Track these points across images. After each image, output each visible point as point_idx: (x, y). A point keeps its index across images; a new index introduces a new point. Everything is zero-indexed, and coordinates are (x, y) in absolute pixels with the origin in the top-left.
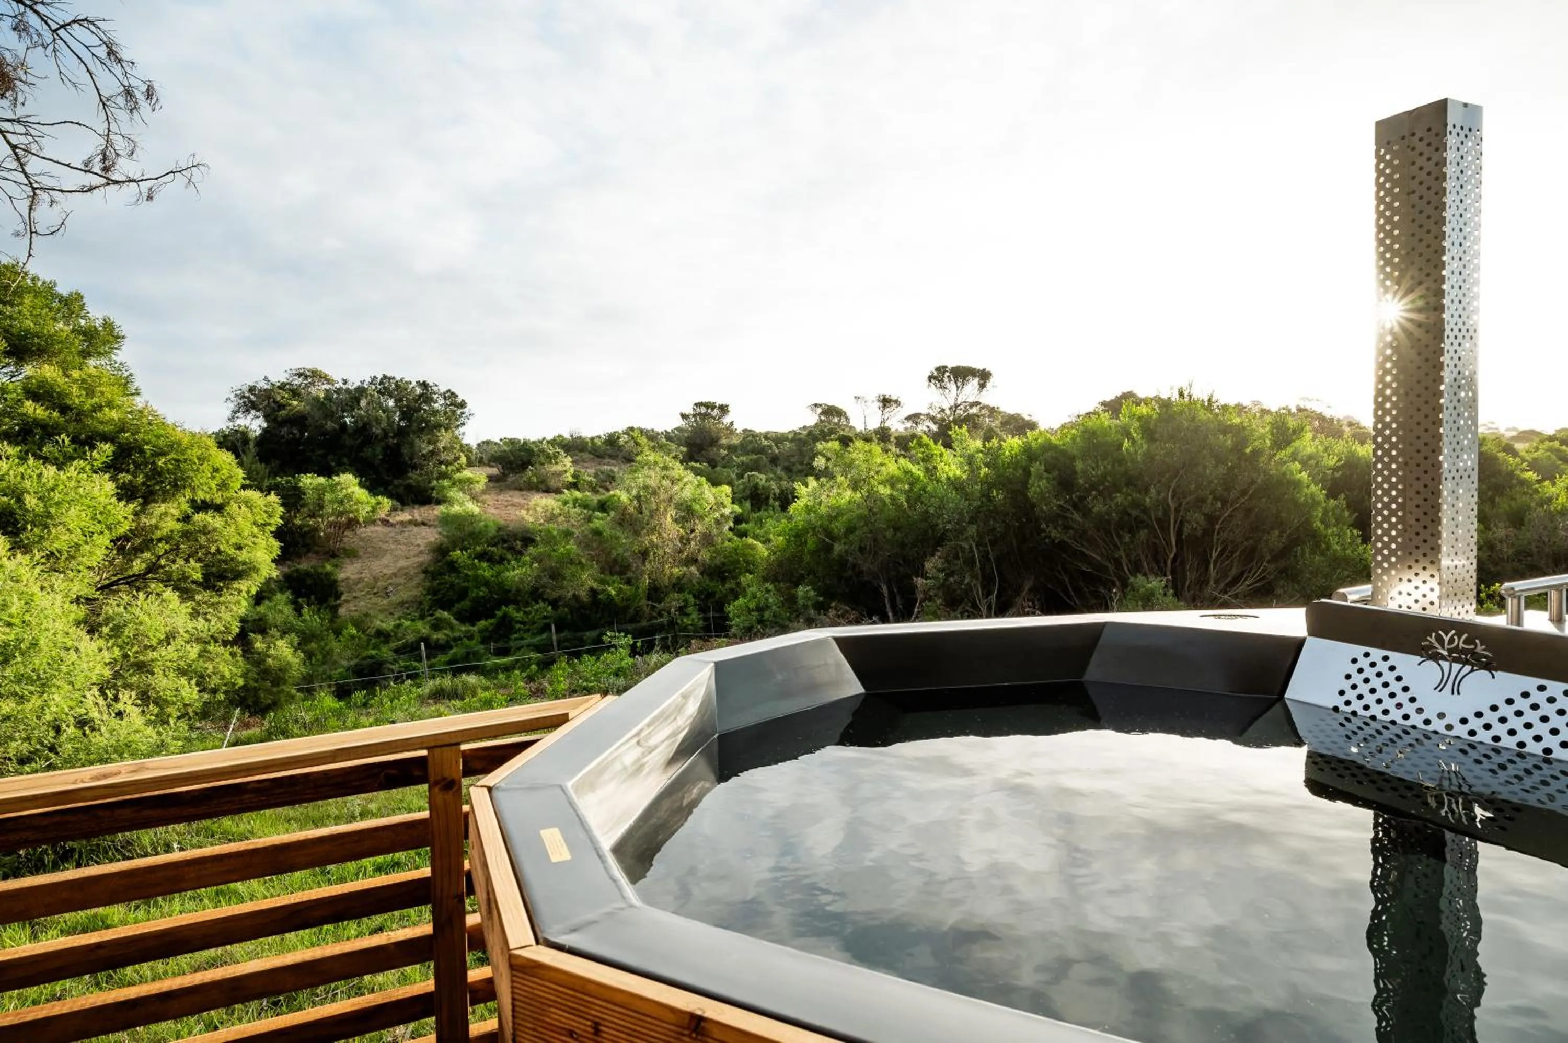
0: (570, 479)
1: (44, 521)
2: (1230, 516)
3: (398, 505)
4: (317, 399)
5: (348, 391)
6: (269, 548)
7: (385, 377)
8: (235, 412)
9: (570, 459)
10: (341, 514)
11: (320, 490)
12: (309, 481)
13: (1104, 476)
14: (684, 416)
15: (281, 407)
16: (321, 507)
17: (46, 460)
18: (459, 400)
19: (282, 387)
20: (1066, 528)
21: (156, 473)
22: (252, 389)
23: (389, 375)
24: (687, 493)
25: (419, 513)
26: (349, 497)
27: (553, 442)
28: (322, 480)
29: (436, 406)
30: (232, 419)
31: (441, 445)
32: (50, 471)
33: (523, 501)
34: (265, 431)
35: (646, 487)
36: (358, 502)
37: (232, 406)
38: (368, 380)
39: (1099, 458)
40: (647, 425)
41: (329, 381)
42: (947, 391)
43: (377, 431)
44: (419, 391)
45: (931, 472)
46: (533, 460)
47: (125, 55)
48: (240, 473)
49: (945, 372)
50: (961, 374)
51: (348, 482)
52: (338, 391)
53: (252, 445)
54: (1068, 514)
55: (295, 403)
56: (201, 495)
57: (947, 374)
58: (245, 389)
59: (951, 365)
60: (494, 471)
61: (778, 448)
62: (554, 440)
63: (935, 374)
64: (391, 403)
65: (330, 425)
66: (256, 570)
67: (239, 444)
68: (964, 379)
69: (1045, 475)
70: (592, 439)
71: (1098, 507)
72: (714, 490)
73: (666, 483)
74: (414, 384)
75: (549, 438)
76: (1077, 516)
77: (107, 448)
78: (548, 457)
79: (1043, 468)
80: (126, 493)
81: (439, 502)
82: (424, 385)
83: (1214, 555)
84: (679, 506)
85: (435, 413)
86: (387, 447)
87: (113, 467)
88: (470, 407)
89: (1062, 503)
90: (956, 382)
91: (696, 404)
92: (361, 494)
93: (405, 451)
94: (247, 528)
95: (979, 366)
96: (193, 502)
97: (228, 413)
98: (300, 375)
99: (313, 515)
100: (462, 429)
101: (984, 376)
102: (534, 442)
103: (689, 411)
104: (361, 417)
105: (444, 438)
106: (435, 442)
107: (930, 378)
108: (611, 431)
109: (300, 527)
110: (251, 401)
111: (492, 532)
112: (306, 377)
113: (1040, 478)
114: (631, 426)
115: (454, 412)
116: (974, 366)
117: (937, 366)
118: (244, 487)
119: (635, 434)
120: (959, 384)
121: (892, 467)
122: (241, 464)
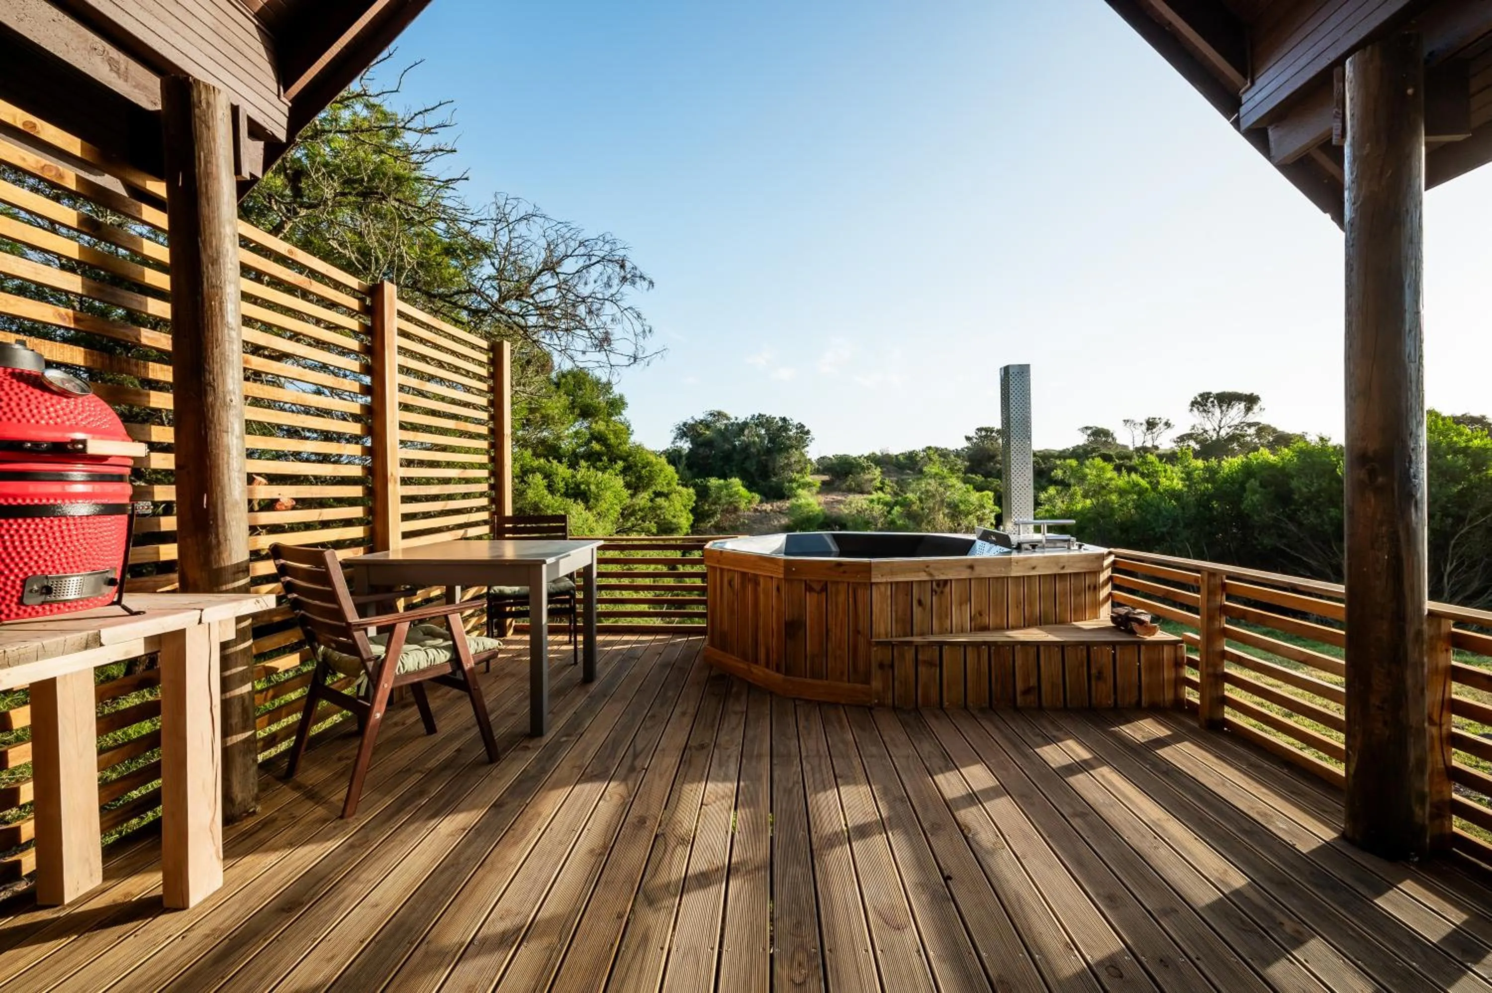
0: (878, 485)
1: (597, 498)
2: (1468, 532)
3: (764, 499)
4: (720, 430)
5: (738, 424)
6: (688, 519)
7: (760, 415)
8: (675, 438)
9: (879, 469)
10: (731, 503)
11: (720, 488)
12: (714, 482)
13: (1319, 492)
14: (968, 439)
15: (701, 435)
16: (720, 499)
17: (598, 469)
18: (806, 429)
19: (701, 422)
20: (1281, 536)
21: (640, 478)
22: (685, 424)
23: (762, 413)
24: (957, 497)
25: (777, 504)
26: (737, 493)
27: (868, 458)
28: (722, 481)
29: (791, 433)
30: (673, 443)
31: (793, 460)
32: (600, 474)
33: (843, 498)
34: (691, 450)
35: (927, 491)
36: (741, 496)
37: (674, 435)
38: (750, 417)
39: (1314, 476)
40: (942, 445)
41: (728, 418)
42: (1210, 414)
43: (753, 450)
44: (780, 423)
45: (1155, 486)
46: (854, 470)
47: (643, 317)
48: (676, 476)
49: (1208, 398)
50: (1226, 399)
51: (736, 482)
52: (732, 424)
53: (684, 459)
54: (1283, 525)
55: (707, 432)
56: (659, 489)
57: (1212, 399)
58: (681, 424)
59: (1215, 390)
60: (826, 478)
61: (1045, 463)
62: (869, 456)
63: (1199, 399)
64: (763, 432)
65: (727, 446)
66: (681, 528)
67: (676, 459)
68: (1229, 405)
69: (1260, 489)
70: (897, 456)
71: (1312, 519)
72: (978, 494)
73: (941, 489)
74: (777, 419)
75: (866, 455)
76: (1292, 527)
77: (620, 464)
78: (863, 469)
79: (1258, 484)
80: (628, 486)
81: (788, 498)
82: (784, 420)
83: (1449, 569)
84: (949, 505)
85: (789, 438)
86: (759, 462)
87: (624, 471)
88: (813, 434)
89: (1274, 514)
90: (1221, 407)
91: (978, 429)
92: (743, 491)
93: (770, 464)
94: (678, 506)
95: (1247, 391)
96: (655, 493)
97: (672, 439)
98: (711, 414)
99: (715, 504)
100: (807, 449)
101: (1251, 400)
102: (855, 459)
103: (972, 434)
104: (744, 441)
105: (795, 456)
106: (788, 458)
107: (1193, 404)
108: (911, 449)
109: (707, 511)
110: (684, 432)
111: (821, 520)
112: (715, 416)
113: (1255, 492)
114: (928, 445)
115: (801, 437)
116: (1240, 392)
117: (1201, 392)
118: (678, 484)
119: (931, 452)
120: (1224, 408)
121: (1122, 481)
122: (677, 472)
